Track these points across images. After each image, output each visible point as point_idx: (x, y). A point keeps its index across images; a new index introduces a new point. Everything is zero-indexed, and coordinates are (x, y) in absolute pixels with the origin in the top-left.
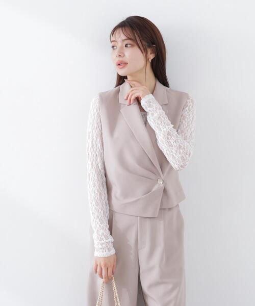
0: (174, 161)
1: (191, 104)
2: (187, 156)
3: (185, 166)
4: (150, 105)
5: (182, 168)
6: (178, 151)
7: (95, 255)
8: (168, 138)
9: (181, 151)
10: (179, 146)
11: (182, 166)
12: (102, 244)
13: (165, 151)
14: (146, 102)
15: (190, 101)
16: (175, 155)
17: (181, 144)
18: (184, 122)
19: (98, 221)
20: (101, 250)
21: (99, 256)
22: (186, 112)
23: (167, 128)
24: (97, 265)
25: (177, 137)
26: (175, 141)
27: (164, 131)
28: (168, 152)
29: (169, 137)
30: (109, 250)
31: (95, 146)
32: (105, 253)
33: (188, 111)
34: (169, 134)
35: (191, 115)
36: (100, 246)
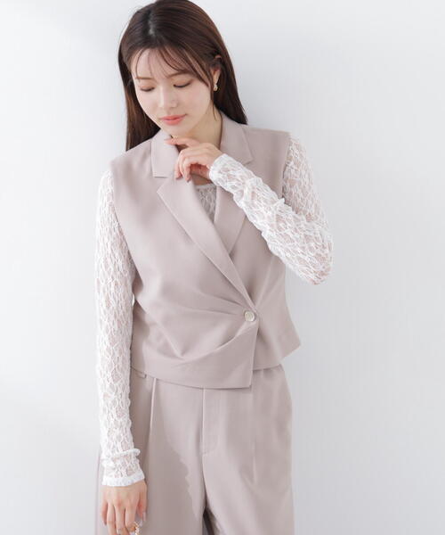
0: (305, 268)
1: (296, 151)
2: (327, 251)
3: (329, 269)
4: (229, 176)
5: (325, 277)
6: (306, 246)
7: (104, 483)
8: (280, 229)
9: (313, 244)
10: (306, 236)
11: (322, 274)
12: (114, 460)
13: (282, 253)
14: (220, 172)
15: (294, 147)
16: (301, 256)
17: (308, 233)
18: (294, 191)
19: (114, 410)
20: (113, 473)
21: (109, 484)
22: (293, 171)
23: (273, 209)
24: (107, 506)
25: (296, 220)
26: (296, 231)
27: (268, 217)
28: (288, 254)
29: (281, 225)
30: (129, 472)
31: (111, 267)
32: (120, 479)
33: (295, 167)
34: (279, 218)
35: (303, 172)
36: (112, 464)
